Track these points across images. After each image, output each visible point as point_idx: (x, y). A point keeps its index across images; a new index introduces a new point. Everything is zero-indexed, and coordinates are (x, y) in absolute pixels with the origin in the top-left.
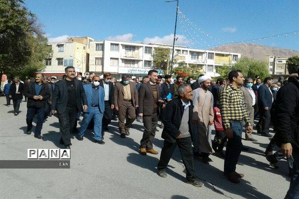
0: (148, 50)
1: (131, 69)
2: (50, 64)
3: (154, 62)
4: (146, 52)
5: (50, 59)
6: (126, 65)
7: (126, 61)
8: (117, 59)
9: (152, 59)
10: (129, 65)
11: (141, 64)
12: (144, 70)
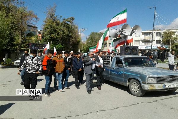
0: (159, 34)
1: (148, 46)
2: (106, 46)
3: (162, 41)
4: (157, 35)
5: (106, 44)
6: (145, 44)
7: (145, 42)
8: (139, 41)
9: (161, 39)
10: (146, 44)
11: (154, 43)
12: (156, 46)
